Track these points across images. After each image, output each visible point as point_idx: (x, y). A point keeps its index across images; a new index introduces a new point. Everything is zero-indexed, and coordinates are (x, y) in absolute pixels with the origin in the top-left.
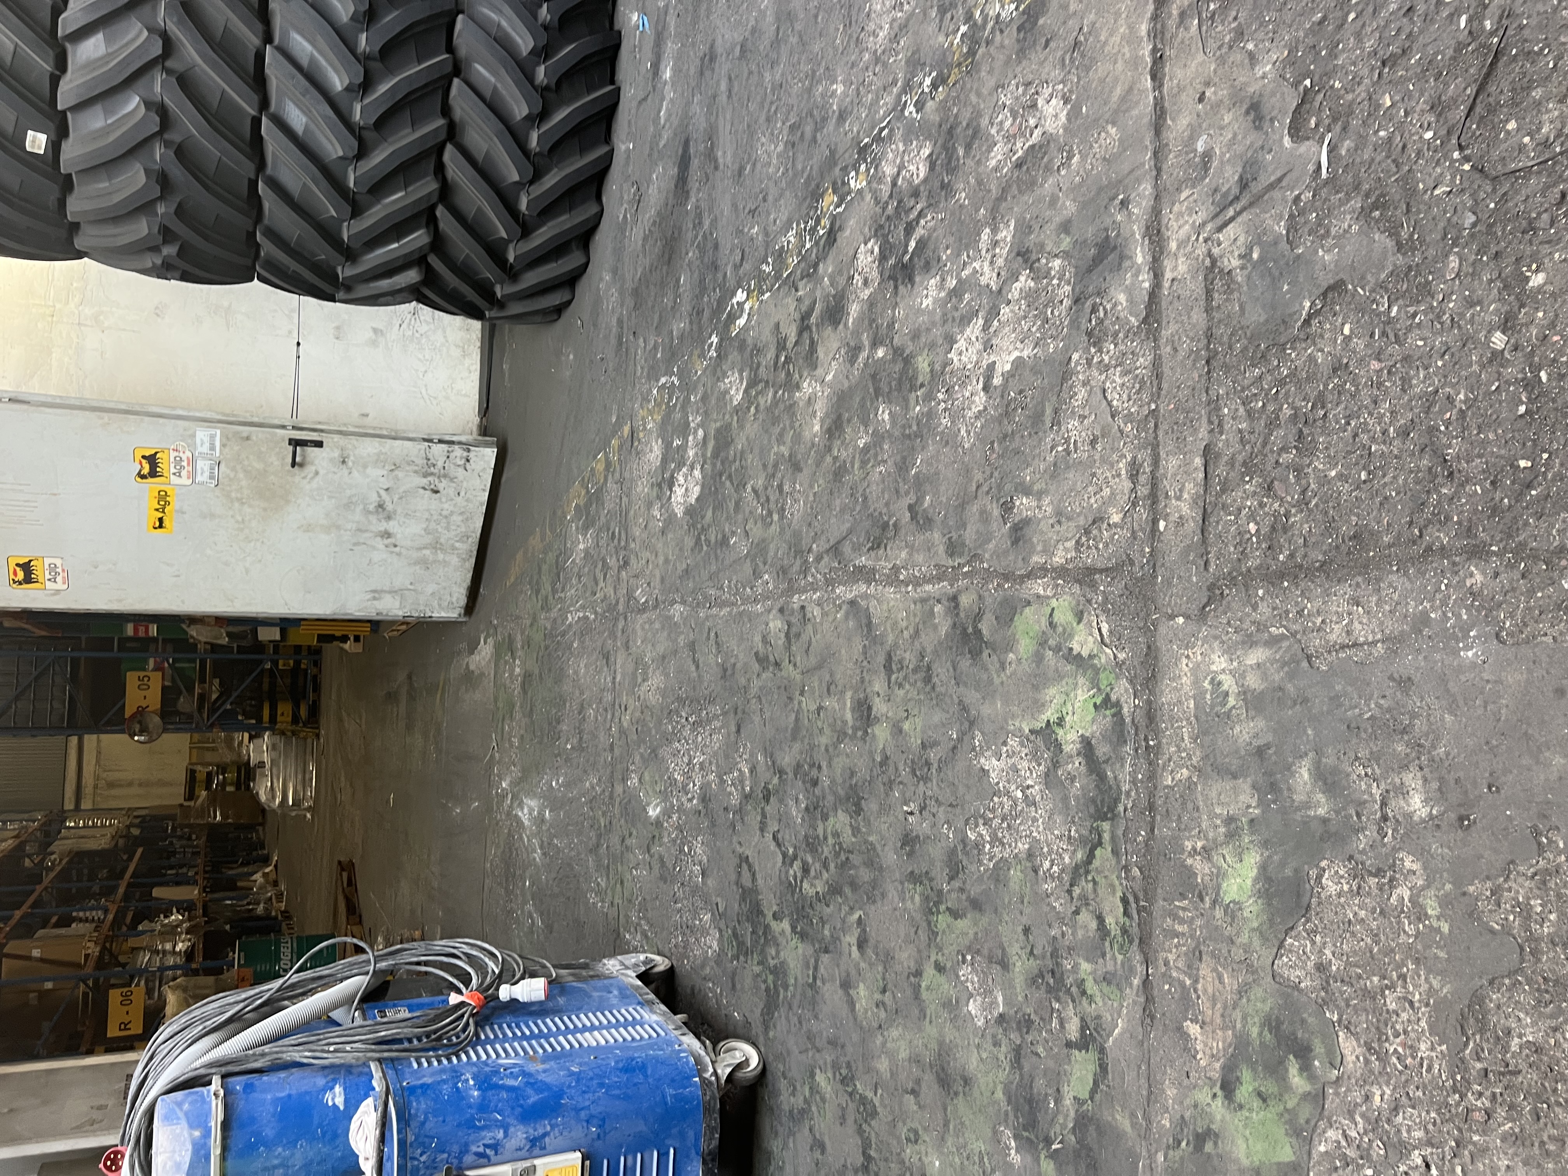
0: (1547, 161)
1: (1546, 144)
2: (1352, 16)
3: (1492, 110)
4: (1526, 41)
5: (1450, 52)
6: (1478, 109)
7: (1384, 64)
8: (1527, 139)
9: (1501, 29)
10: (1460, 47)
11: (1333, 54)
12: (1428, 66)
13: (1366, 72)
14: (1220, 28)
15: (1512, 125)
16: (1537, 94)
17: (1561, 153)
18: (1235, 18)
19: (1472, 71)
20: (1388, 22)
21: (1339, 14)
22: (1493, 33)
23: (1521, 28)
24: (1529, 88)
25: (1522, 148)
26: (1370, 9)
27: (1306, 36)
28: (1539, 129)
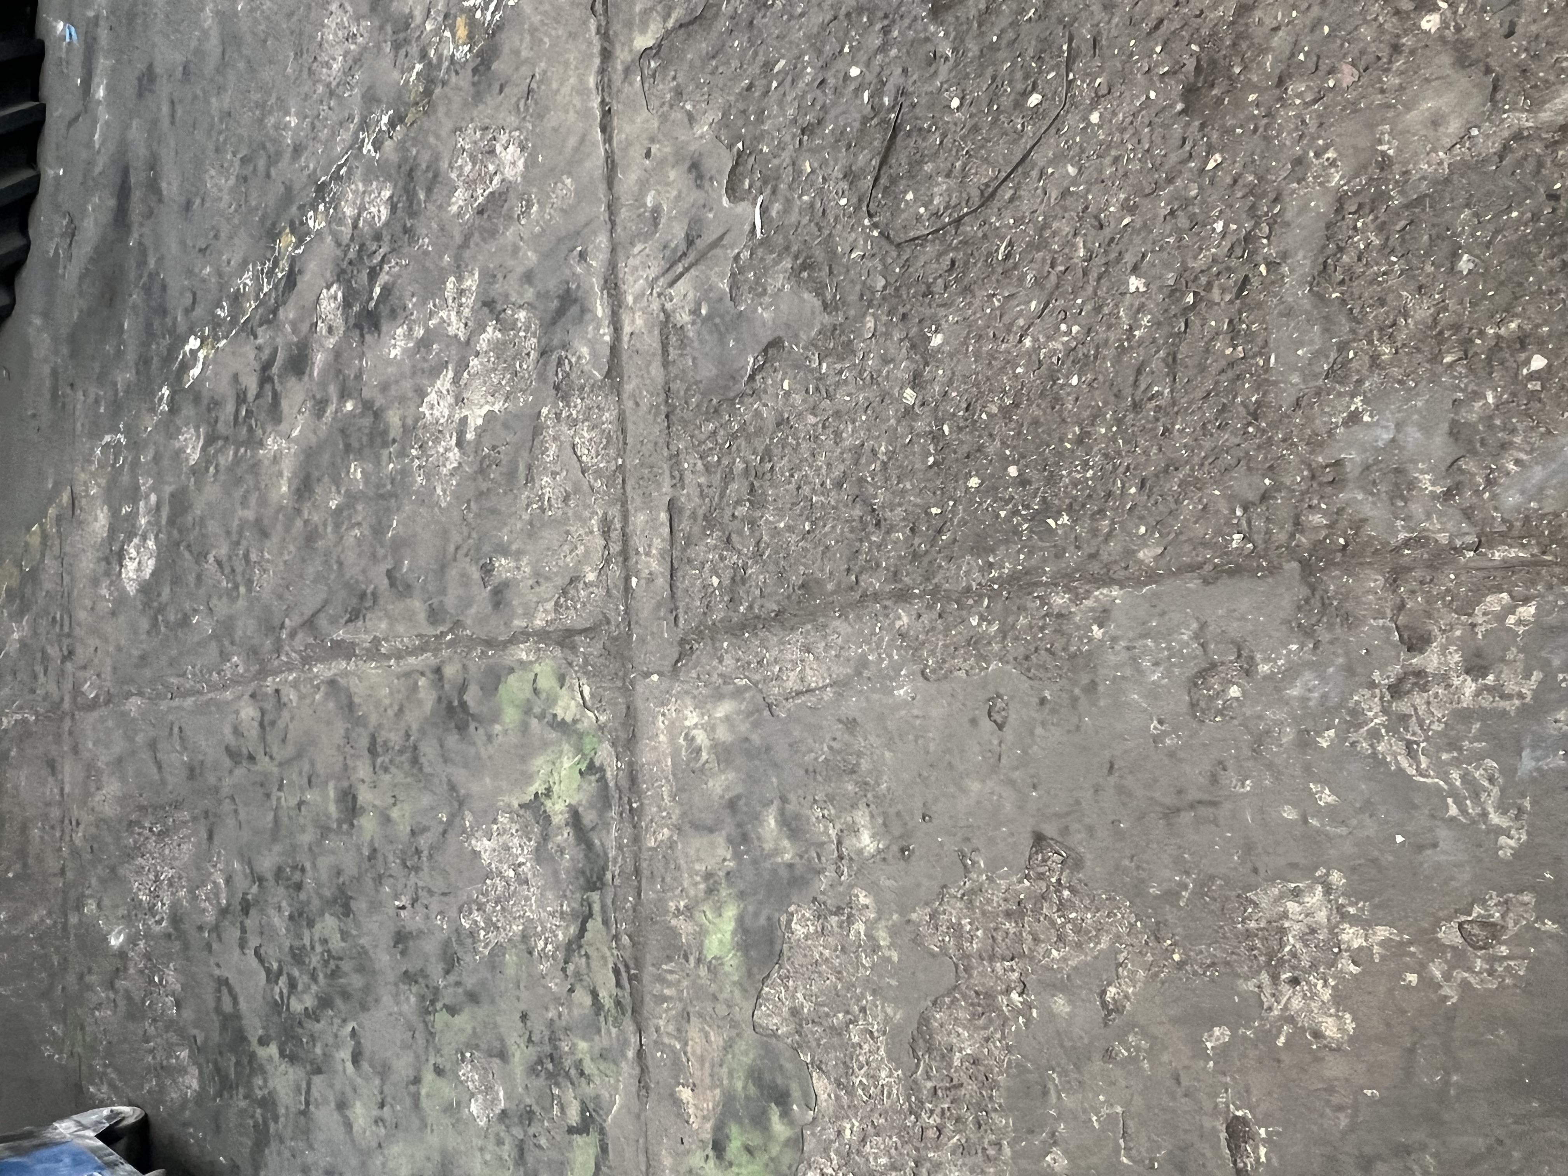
0: (937, 231)
1: (937, 215)
2: (775, 84)
3: (894, 180)
4: (917, 118)
5: (857, 125)
6: (883, 181)
7: (803, 131)
8: (922, 210)
9: (897, 105)
10: (865, 120)
11: (760, 120)
12: (839, 135)
13: (788, 138)
14: (661, 87)
15: (910, 196)
16: (928, 167)
17: (950, 224)
18: (674, 78)
19: (876, 143)
20: (805, 93)
21: (764, 82)
22: (891, 109)
23: (914, 106)
24: (921, 162)
25: (918, 218)
26: (789, 78)
27: (737, 101)
28: (931, 201)
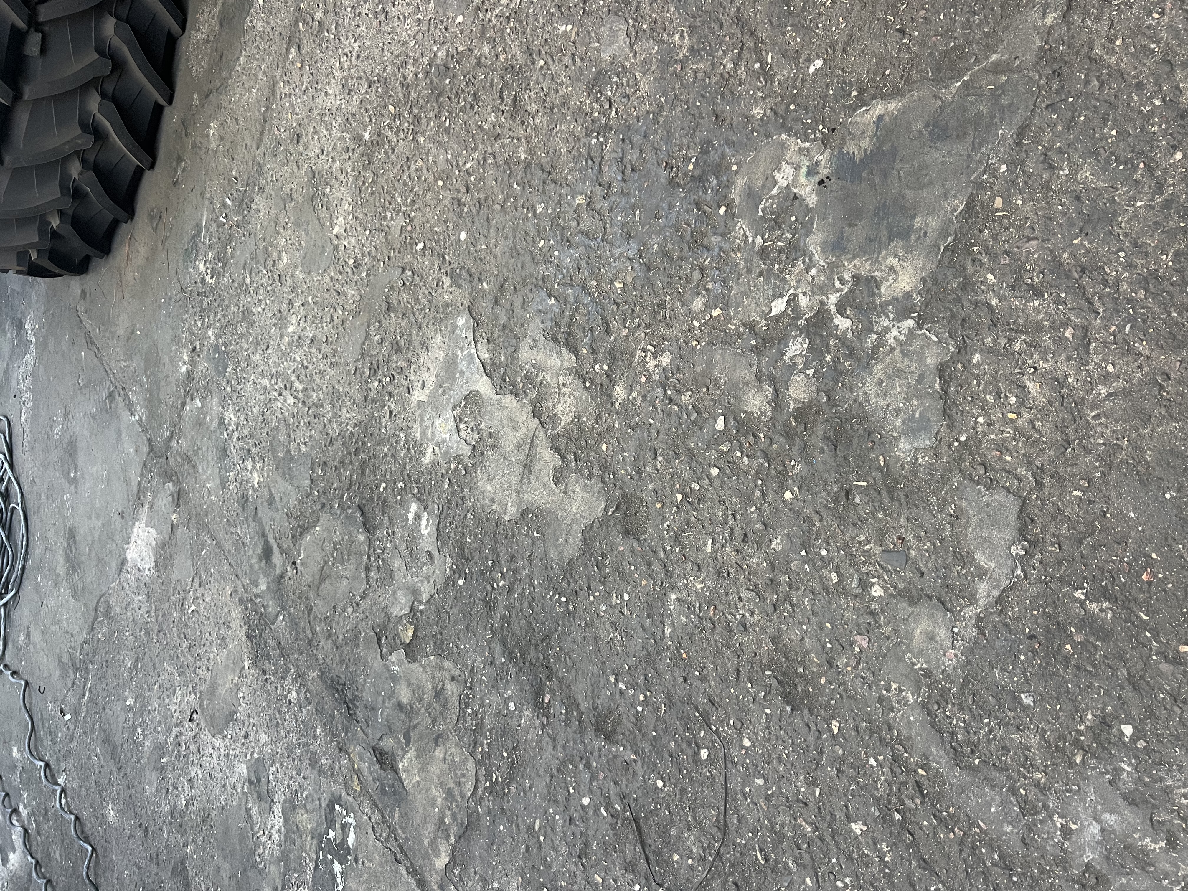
0: (710, 869)
1: (702, 859)
2: (542, 838)
3: (658, 853)
4: (644, 806)
5: (610, 832)
6: (651, 857)
7: (579, 857)
8: (690, 861)
9: (627, 806)
10: (613, 827)
11: (548, 866)
12: (605, 846)
13: (574, 867)
14: (470, 884)
15: (676, 857)
16: (673, 832)
17: (714, 860)
18: (475, 873)
19: (630, 837)
20: (564, 833)
21: (535, 840)
22: (624, 810)
23: (635, 800)
24: (667, 832)
25: (691, 867)
26: (549, 830)
27: (525, 863)
28: (691, 851)
